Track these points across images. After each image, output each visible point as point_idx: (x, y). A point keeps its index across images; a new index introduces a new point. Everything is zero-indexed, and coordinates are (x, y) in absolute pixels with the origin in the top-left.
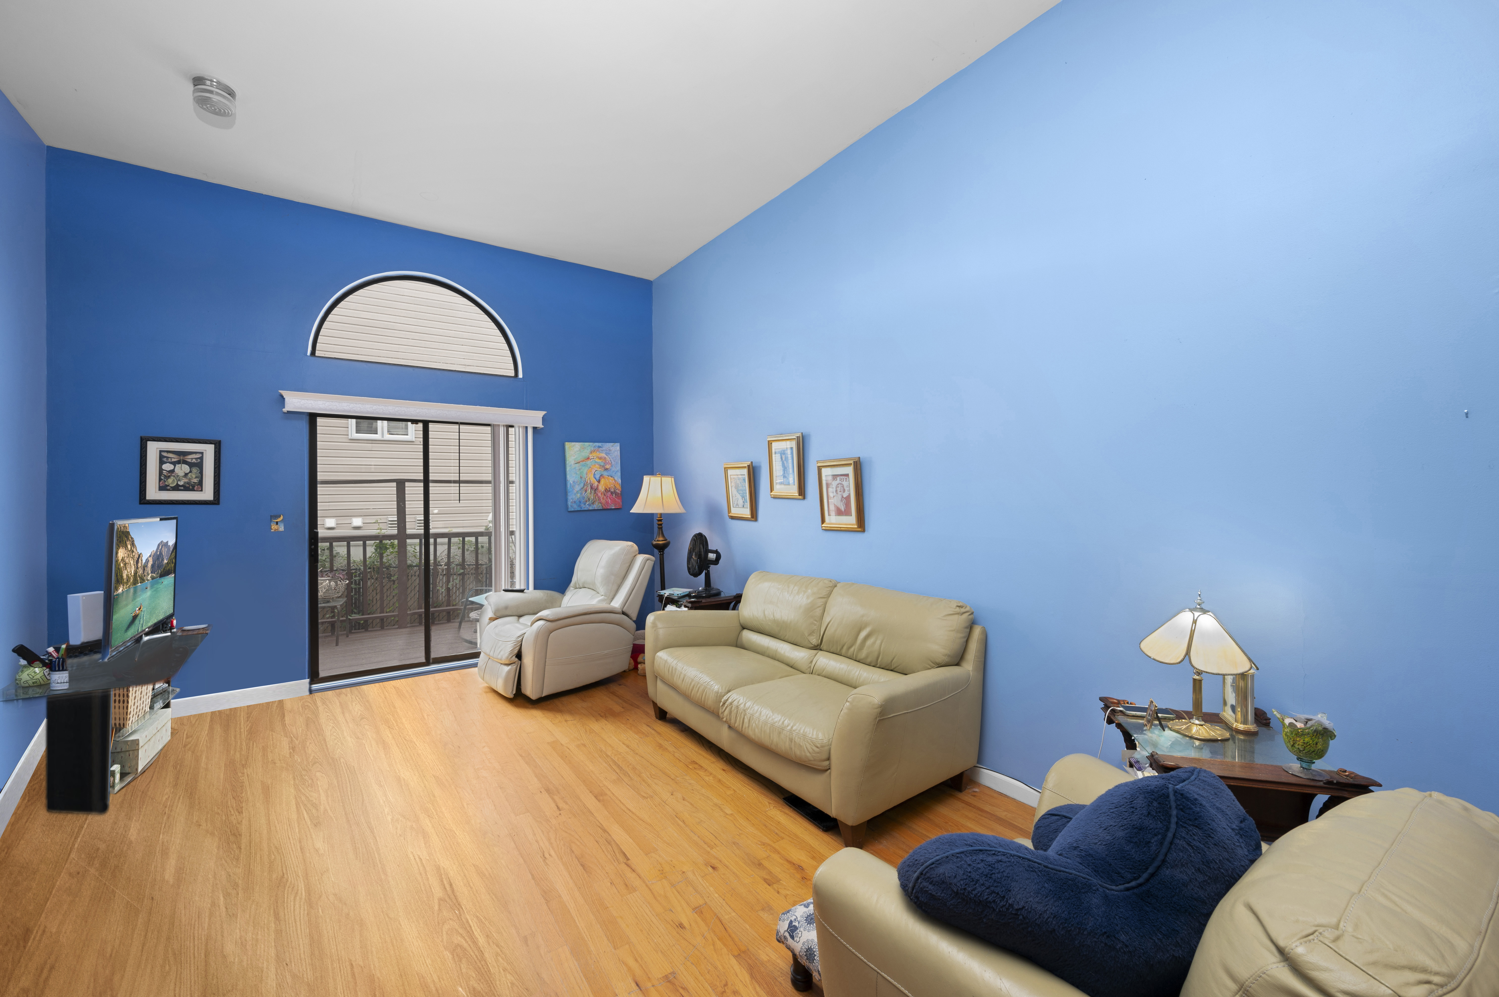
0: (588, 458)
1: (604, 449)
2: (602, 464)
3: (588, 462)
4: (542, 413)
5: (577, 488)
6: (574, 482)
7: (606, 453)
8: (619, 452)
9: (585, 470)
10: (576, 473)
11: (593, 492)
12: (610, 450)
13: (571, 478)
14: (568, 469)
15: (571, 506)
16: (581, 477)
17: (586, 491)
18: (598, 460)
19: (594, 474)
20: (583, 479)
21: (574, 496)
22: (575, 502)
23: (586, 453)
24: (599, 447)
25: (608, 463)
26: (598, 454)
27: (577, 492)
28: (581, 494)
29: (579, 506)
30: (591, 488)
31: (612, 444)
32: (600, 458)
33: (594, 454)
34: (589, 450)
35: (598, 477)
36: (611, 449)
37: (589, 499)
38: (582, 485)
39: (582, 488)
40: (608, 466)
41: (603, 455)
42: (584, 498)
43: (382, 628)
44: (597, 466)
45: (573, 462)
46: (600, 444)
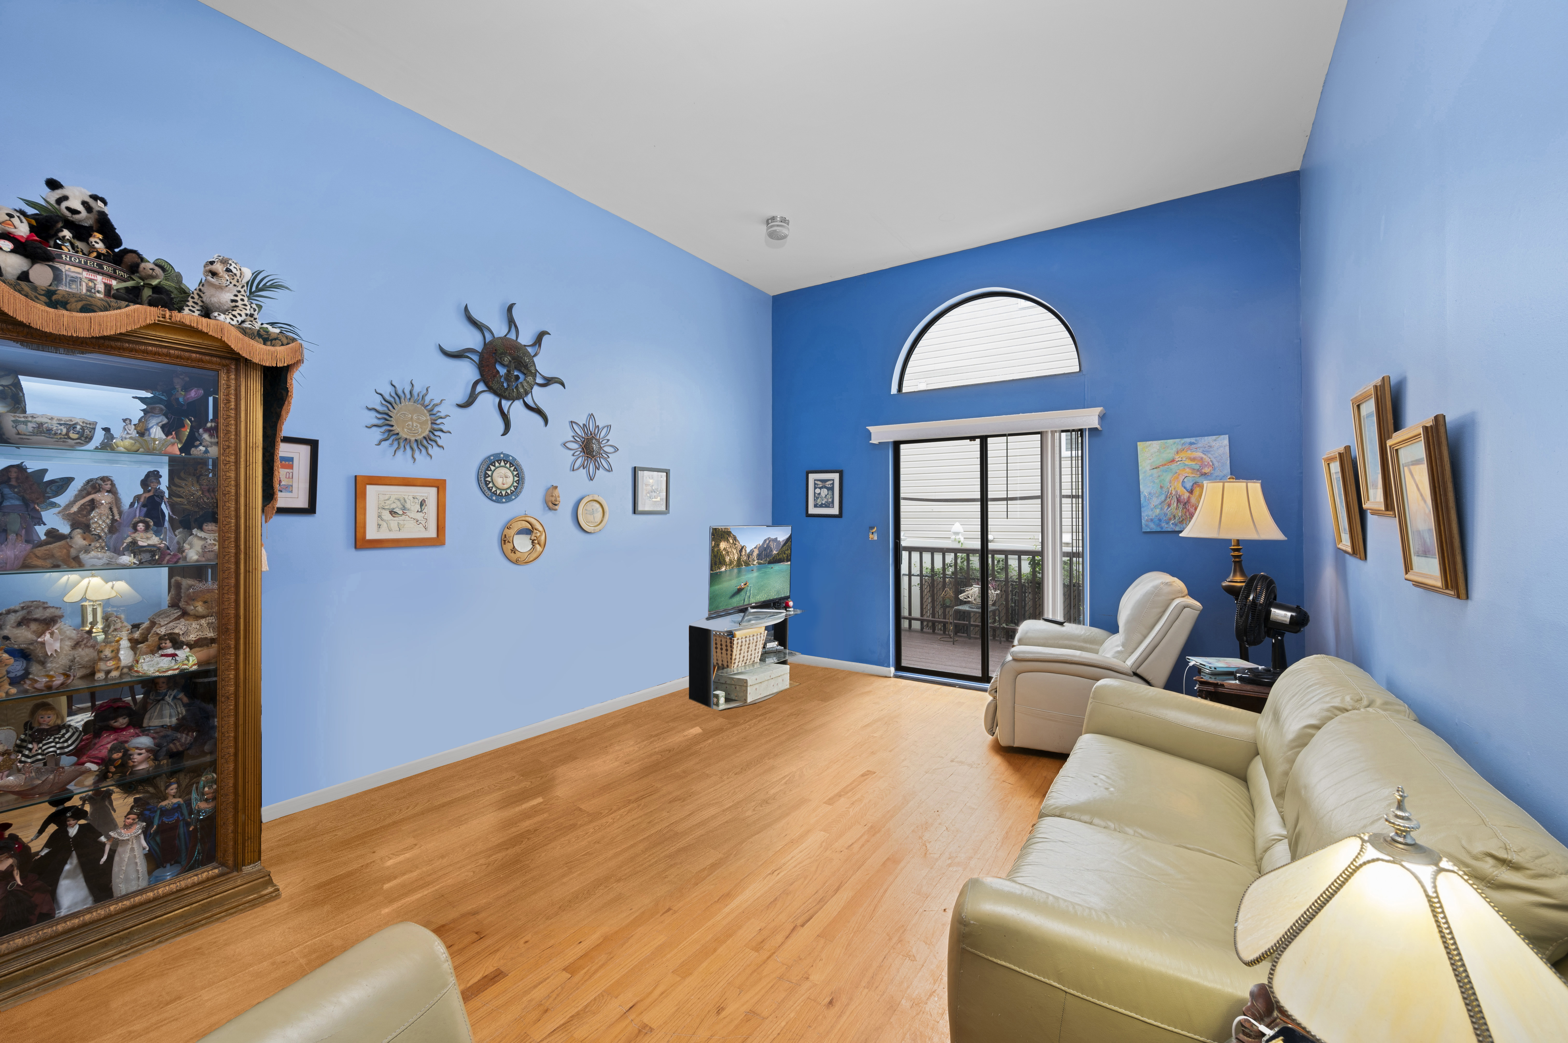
0: (1173, 461)
1: (1199, 445)
2: (1197, 467)
3: (1173, 466)
4: (1097, 411)
5: (1155, 501)
6: (1150, 493)
7: (1203, 452)
8: (1227, 449)
9: (1168, 477)
10: (1154, 482)
11: (1181, 506)
12: (1210, 447)
13: (1145, 489)
14: (1141, 477)
15: (1147, 526)
16: (1161, 487)
17: (1169, 506)
18: (1188, 462)
19: (1183, 482)
20: (1165, 489)
21: (1150, 513)
22: (1152, 520)
23: (1170, 454)
24: (1191, 444)
25: (1208, 465)
26: (1189, 454)
27: (1155, 507)
28: (1162, 509)
29: (1159, 525)
30: (1178, 501)
31: (1214, 437)
32: (1193, 459)
33: (1183, 455)
34: (1175, 449)
35: (1189, 485)
36: (1213, 444)
37: (1174, 517)
38: (1163, 497)
39: (1162, 502)
40: (1206, 470)
41: (1199, 454)
42: (1166, 514)
44: (1188, 470)
45: (1148, 468)
46: (1193, 440)
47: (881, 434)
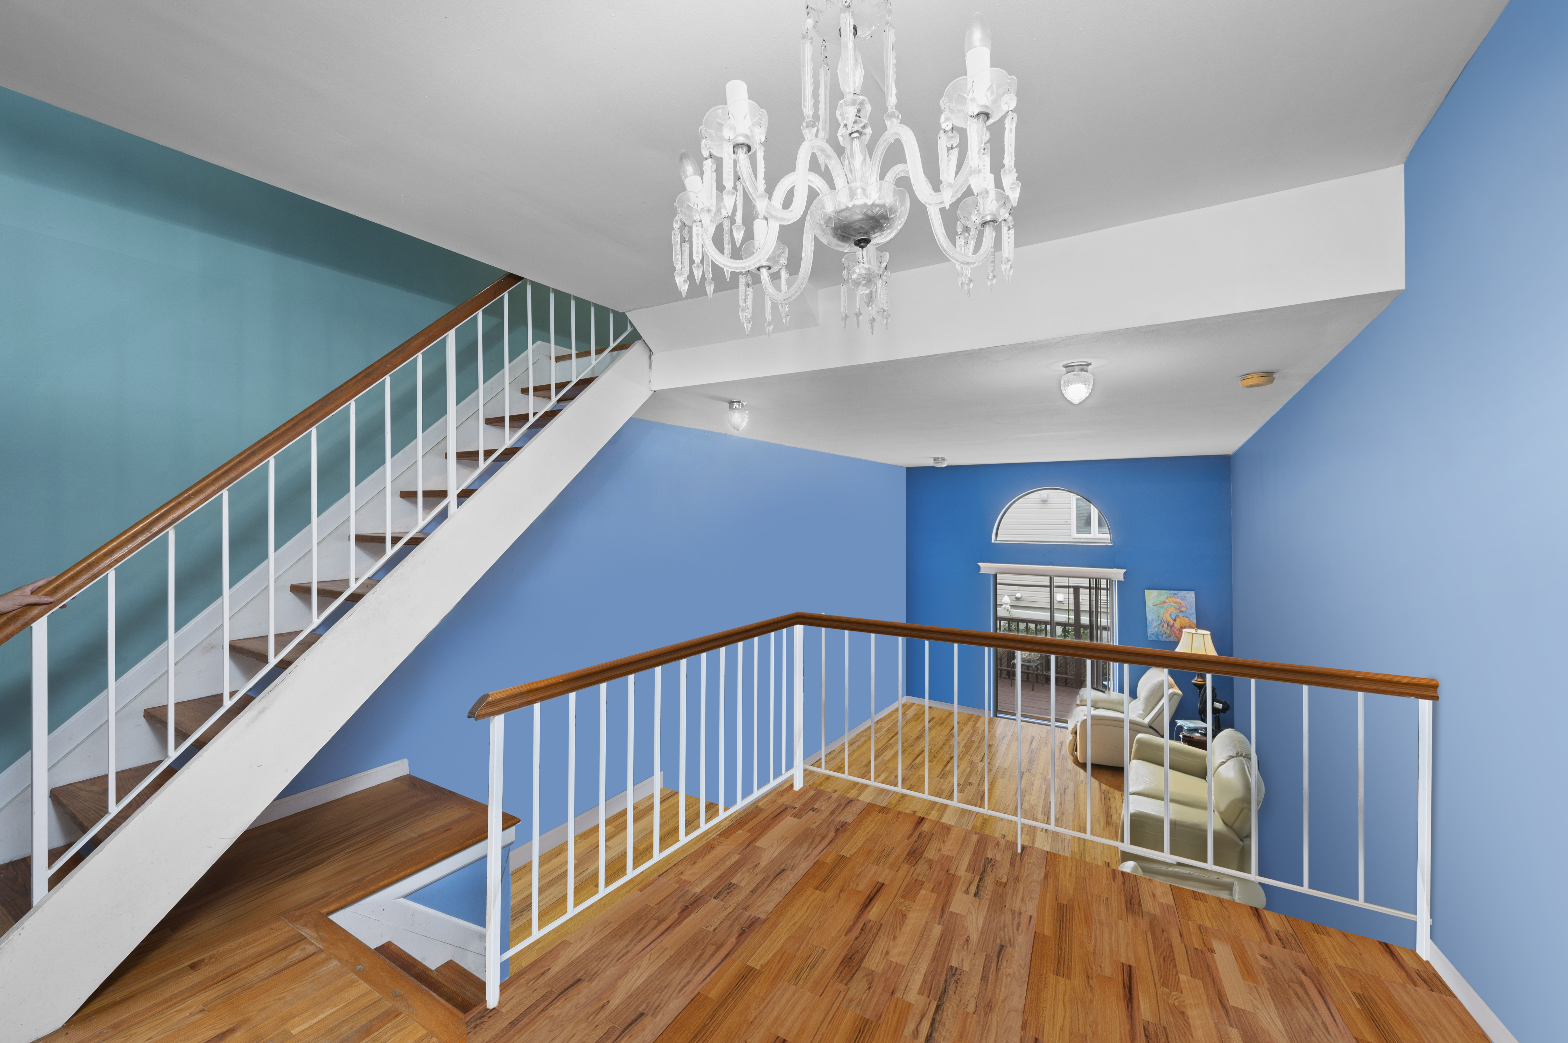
0: (1165, 602)
1: (1179, 595)
2: (1178, 607)
3: (1165, 605)
4: (1122, 570)
5: (1155, 624)
6: (1152, 619)
7: (1181, 599)
8: (1194, 599)
9: (1162, 611)
10: (1154, 613)
11: (1169, 628)
12: (1185, 597)
13: (1150, 616)
14: (1147, 609)
15: (1150, 637)
16: (1158, 616)
17: (1163, 627)
18: (1173, 604)
19: (1170, 614)
20: (1160, 618)
21: (1152, 630)
22: (1153, 634)
23: (1163, 598)
24: (1175, 594)
25: (1184, 607)
26: (1174, 599)
27: (1155, 627)
28: (1159, 628)
29: (1157, 637)
30: (1168, 625)
31: (1187, 592)
32: (1176, 603)
33: (1170, 600)
34: (1166, 596)
35: (1173, 617)
36: (1187, 595)
37: (1166, 633)
38: (1159, 622)
39: (1159, 624)
40: (1183, 609)
41: (1179, 600)
42: (1161, 632)
43: (1066, 685)
44: (1173, 608)
45: (1151, 605)
46: (1176, 592)
47: (986, 568)
